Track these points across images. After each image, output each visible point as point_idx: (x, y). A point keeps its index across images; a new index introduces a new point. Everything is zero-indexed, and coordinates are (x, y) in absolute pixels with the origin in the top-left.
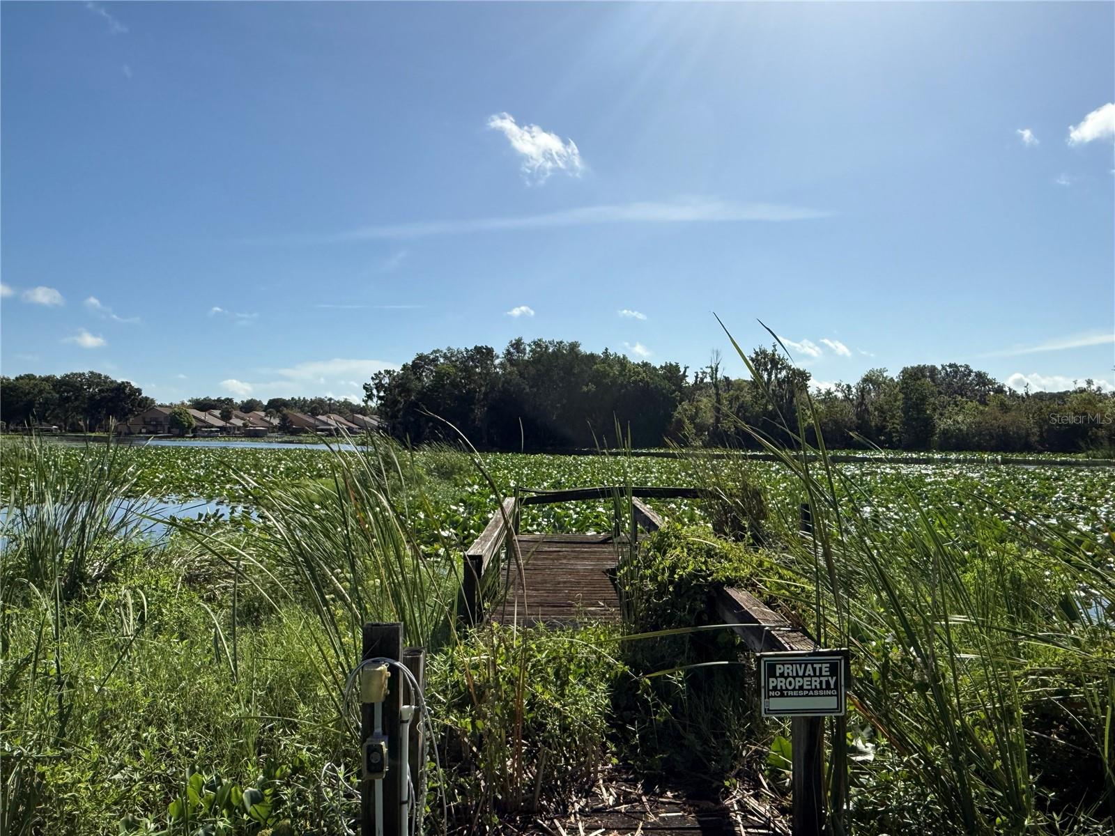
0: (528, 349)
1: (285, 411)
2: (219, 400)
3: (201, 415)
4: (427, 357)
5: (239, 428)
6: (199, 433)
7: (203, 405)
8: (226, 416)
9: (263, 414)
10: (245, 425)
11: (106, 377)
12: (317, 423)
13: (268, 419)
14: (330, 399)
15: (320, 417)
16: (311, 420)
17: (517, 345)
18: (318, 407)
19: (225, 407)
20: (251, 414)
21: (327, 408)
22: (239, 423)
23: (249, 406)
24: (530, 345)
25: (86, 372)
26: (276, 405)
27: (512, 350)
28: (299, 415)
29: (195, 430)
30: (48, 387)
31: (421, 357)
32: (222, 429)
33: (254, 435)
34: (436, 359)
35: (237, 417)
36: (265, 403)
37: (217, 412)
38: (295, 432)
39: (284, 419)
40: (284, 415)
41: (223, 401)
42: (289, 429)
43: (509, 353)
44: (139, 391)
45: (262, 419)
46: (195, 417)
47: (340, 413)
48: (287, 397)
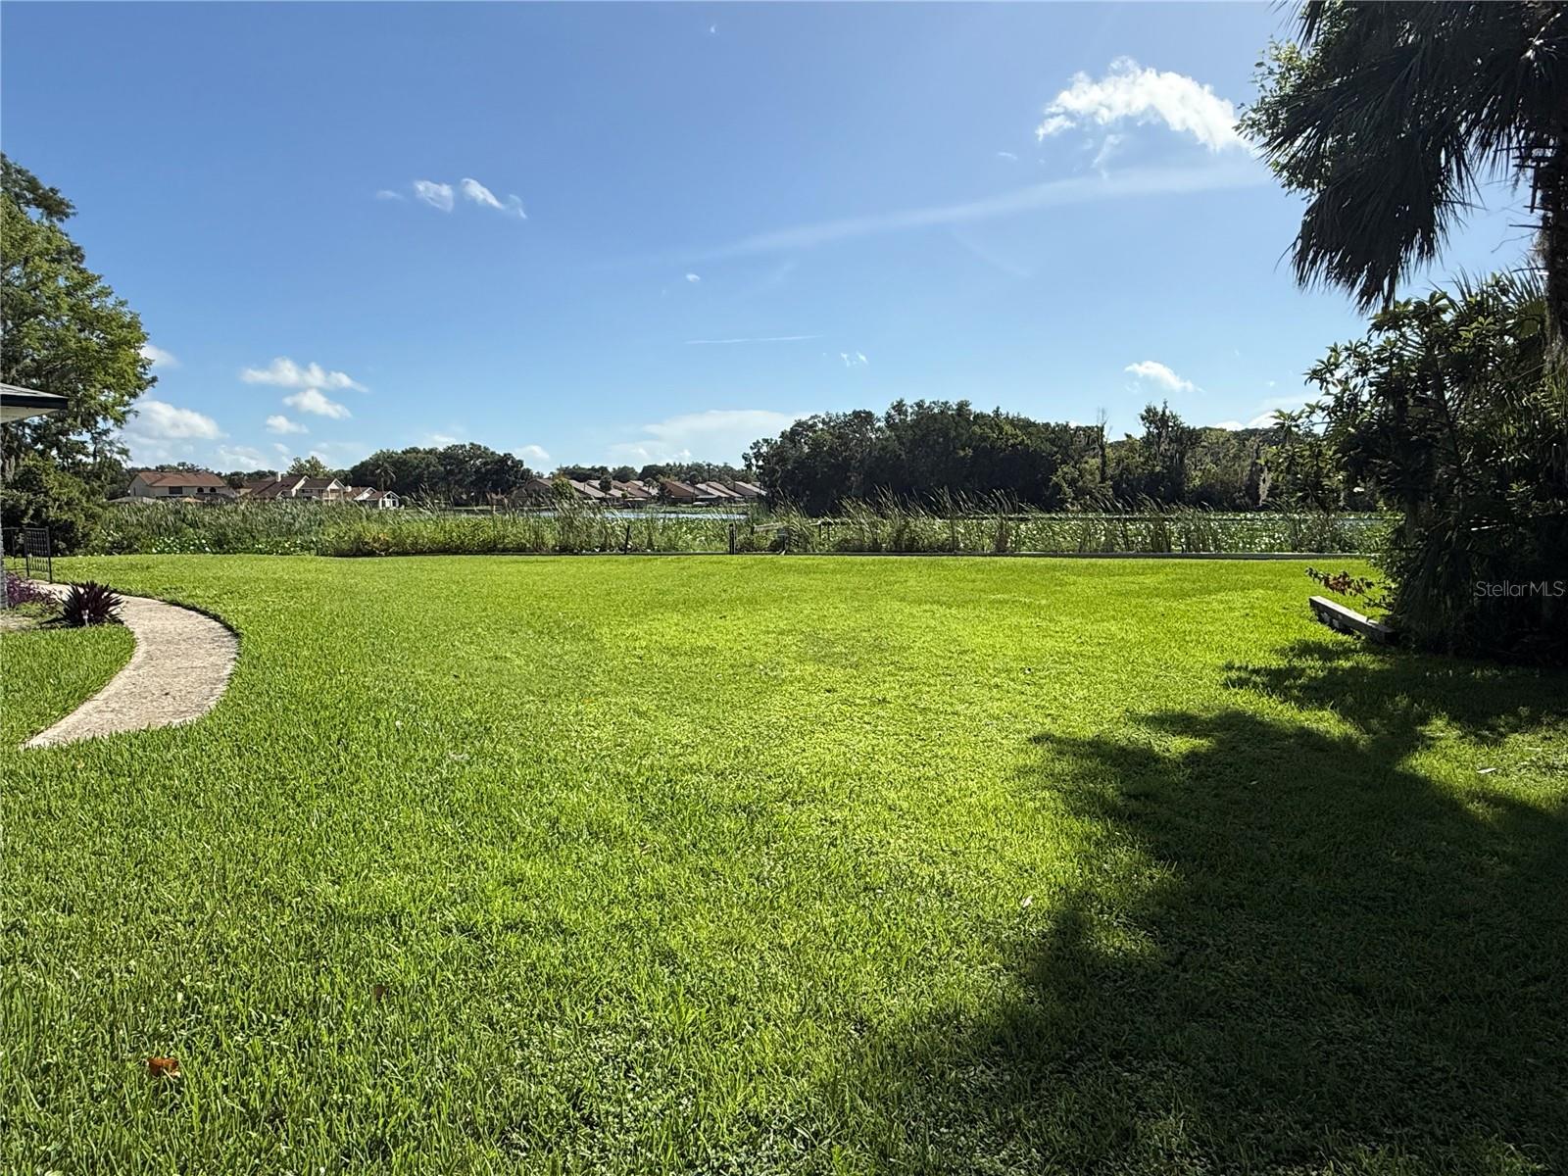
1: (662, 479)
4: (805, 423)
7: (578, 475)
10: (624, 497)
15: (699, 486)
17: (899, 407)
19: (601, 476)
20: (627, 483)
22: (618, 494)
23: (624, 475)
24: (912, 407)
26: (650, 473)
28: (677, 483)
30: (433, 460)
32: (602, 500)
33: (635, 506)
34: (815, 425)
35: (616, 487)
36: (639, 470)
37: (596, 483)
38: (674, 503)
39: (662, 488)
40: (662, 484)
41: (599, 471)
42: (668, 498)
43: (889, 416)
44: (521, 462)
45: (640, 489)
46: (576, 490)
47: (720, 481)
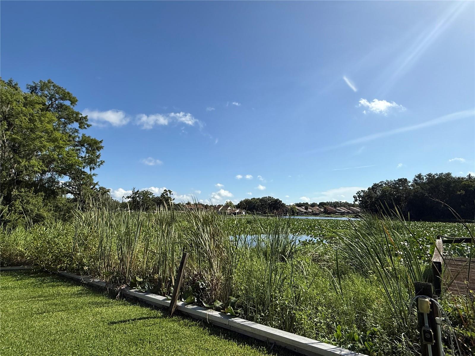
0: (425, 178)
1: (325, 206)
2: (304, 203)
3: (299, 208)
4: (378, 184)
5: (311, 212)
6: (299, 214)
7: (299, 205)
8: (306, 208)
9: (318, 207)
10: (312, 211)
11: (273, 198)
12: (336, 210)
13: (320, 209)
14: (340, 202)
15: (337, 208)
16: (334, 209)
17: (419, 176)
18: (336, 205)
19: (306, 205)
20: (314, 208)
21: (339, 205)
22: (311, 211)
23: (313, 205)
24: (425, 176)
25: (267, 196)
26: (322, 204)
27: (417, 179)
28: (330, 207)
29: (297, 213)
30: (258, 201)
31: (375, 185)
32: (305, 213)
33: (316, 214)
34: (382, 185)
35: (310, 209)
36: (318, 204)
37: (304, 207)
38: (329, 214)
39: (325, 209)
40: (325, 208)
41: (305, 204)
42: (327, 212)
43: (415, 180)
44: (281, 201)
45: (318, 209)
46: (297, 209)
47: (344, 207)
48: (325, 202)
